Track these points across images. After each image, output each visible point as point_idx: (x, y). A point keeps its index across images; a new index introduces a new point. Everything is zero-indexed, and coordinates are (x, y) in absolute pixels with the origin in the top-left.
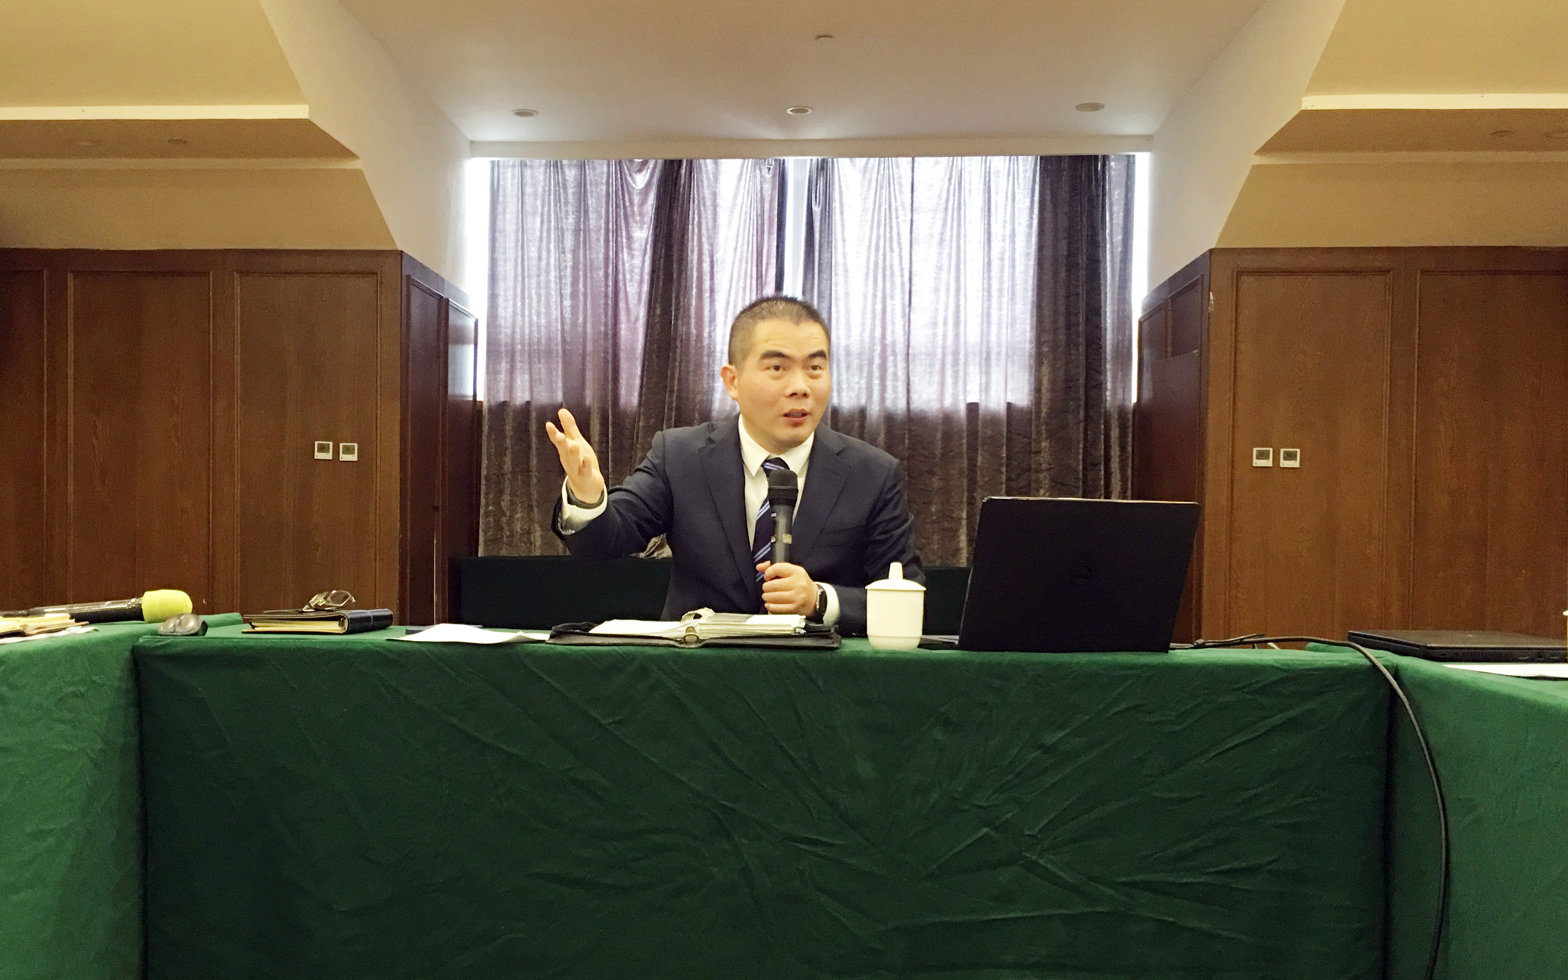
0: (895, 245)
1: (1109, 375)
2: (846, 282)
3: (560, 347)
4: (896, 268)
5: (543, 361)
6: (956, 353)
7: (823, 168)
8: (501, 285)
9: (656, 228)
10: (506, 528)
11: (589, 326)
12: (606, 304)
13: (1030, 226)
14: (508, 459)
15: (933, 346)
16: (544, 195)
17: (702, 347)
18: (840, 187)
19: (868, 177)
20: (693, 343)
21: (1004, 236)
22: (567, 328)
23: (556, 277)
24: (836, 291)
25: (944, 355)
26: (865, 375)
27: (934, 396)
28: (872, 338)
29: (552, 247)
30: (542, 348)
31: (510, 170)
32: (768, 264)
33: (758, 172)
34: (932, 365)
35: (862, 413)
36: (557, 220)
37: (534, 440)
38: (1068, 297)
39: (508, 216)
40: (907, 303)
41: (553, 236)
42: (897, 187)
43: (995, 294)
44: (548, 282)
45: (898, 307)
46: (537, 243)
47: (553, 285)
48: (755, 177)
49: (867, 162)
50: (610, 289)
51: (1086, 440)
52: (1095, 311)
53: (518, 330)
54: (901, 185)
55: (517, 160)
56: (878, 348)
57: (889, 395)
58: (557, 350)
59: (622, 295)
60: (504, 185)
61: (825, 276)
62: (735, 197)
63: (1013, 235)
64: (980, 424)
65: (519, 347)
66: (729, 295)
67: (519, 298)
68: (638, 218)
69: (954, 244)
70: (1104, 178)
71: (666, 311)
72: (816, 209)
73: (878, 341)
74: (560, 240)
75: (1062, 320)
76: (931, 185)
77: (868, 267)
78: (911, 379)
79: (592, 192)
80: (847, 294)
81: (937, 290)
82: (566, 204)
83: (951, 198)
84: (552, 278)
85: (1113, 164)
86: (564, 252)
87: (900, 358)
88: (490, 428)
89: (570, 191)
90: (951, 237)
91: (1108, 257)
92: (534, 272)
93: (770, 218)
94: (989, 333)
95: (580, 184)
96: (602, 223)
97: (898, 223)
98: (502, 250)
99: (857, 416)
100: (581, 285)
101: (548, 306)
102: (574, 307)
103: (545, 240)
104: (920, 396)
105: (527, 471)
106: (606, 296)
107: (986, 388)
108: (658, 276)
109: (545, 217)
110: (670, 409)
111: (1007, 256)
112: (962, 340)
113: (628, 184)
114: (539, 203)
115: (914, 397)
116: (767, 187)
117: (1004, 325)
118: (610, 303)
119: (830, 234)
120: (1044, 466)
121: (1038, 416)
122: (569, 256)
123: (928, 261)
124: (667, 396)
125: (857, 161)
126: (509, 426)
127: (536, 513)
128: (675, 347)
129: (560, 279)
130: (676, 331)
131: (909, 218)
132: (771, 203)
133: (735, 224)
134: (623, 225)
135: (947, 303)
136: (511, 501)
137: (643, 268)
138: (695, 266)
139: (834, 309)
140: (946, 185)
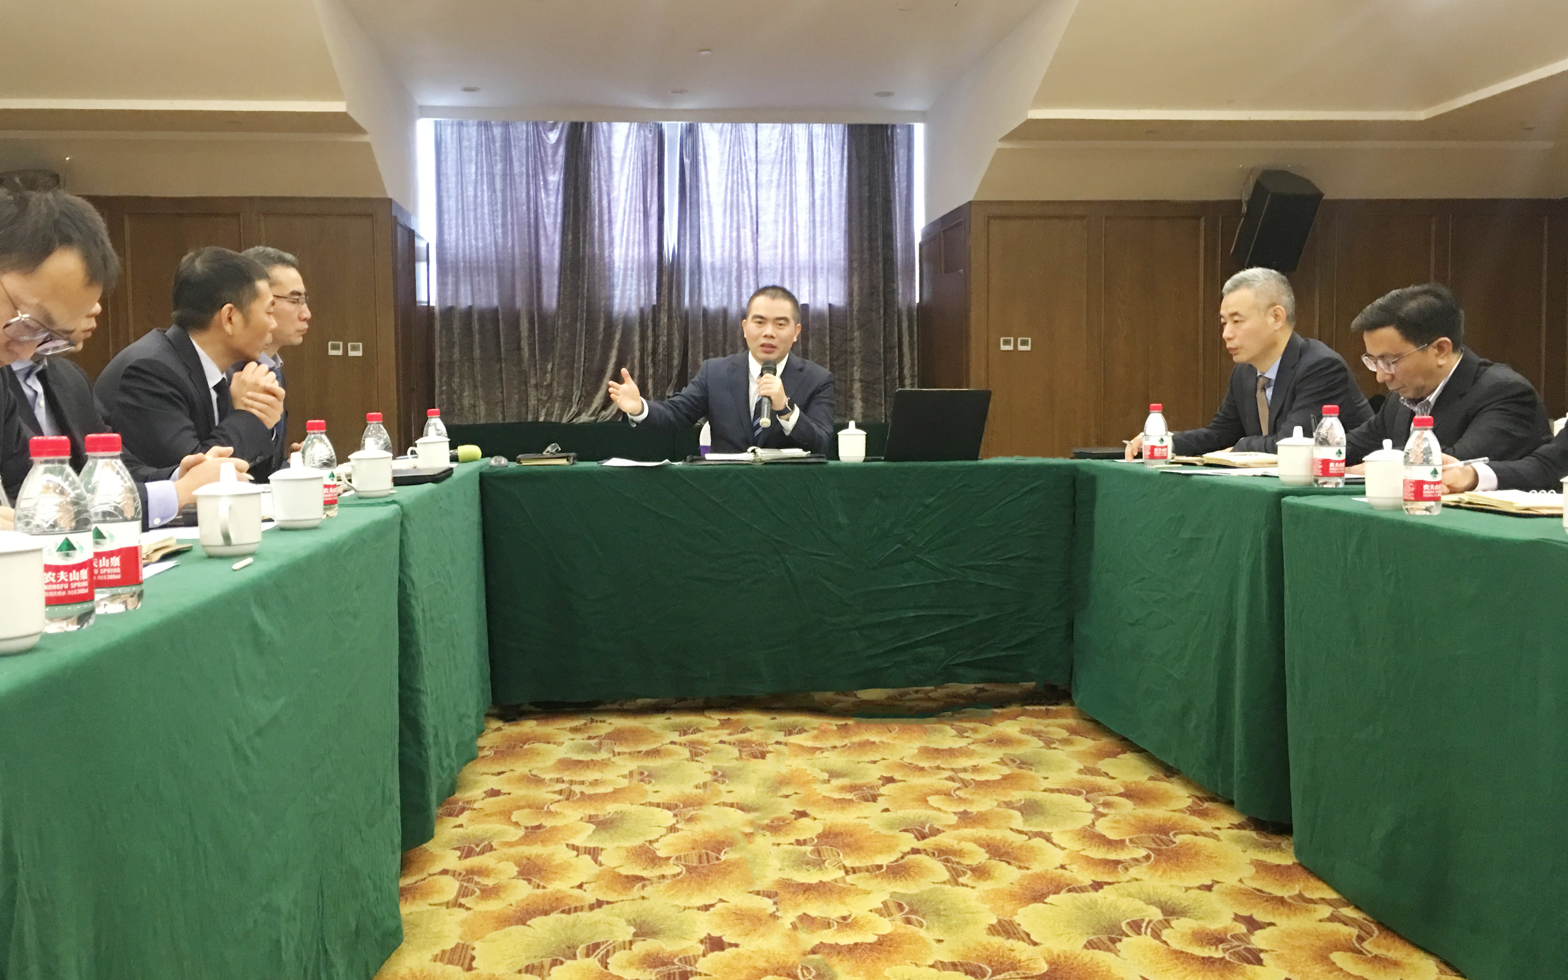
0: (745, 188)
1: (900, 283)
2: (710, 215)
3: (494, 264)
4: (747, 206)
5: (481, 275)
6: (792, 268)
7: (691, 131)
8: (446, 216)
9: (565, 174)
10: (457, 403)
11: (516, 248)
12: (529, 232)
13: (842, 175)
14: (456, 350)
15: (775, 263)
16: (477, 147)
17: (604, 264)
18: (703, 144)
19: (723, 137)
20: (597, 261)
21: (823, 182)
23: (489, 210)
24: (703, 222)
25: (783, 269)
26: (726, 284)
28: (731, 257)
29: (485, 187)
30: (481, 265)
31: (449, 128)
32: (651, 202)
33: (642, 132)
34: (774, 277)
35: (725, 311)
36: (488, 167)
37: (477, 338)
38: (870, 227)
39: (449, 163)
40: (755, 231)
41: (485, 179)
42: (745, 145)
43: (818, 224)
44: (483, 214)
45: (749, 234)
46: (473, 185)
47: (486, 217)
48: (639, 136)
49: (722, 127)
50: (532, 220)
51: (885, 330)
52: (889, 238)
53: (461, 251)
54: (748, 143)
55: (456, 120)
56: (735, 265)
58: (492, 267)
59: (541, 225)
60: (445, 140)
61: (695, 211)
62: (625, 151)
63: (830, 181)
64: (810, 320)
65: (462, 264)
66: (623, 225)
67: (460, 227)
68: (551, 166)
69: (788, 188)
70: (893, 141)
71: (576, 237)
72: (687, 161)
73: (735, 259)
74: (492, 183)
75: (866, 244)
76: (770, 144)
77: (726, 204)
79: (515, 145)
80: (711, 225)
81: (776, 221)
82: (495, 154)
83: (785, 154)
84: (486, 211)
85: (898, 131)
86: (494, 191)
87: (751, 271)
88: (441, 328)
89: (498, 145)
90: (786, 182)
91: (897, 198)
92: (472, 207)
93: (652, 167)
94: (815, 252)
95: (506, 139)
96: (524, 168)
98: (445, 190)
99: (721, 315)
100: (509, 217)
101: (483, 232)
102: (505, 234)
103: (479, 182)
105: (472, 360)
106: (529, 226)
107: (814, 293)
108: (569, 211)
109: (479, 164)
110: (582, 311)
111: (826, 197)
112: (796, 258)
113: (543, 141)
114: (474, 153)
116: (649, 143)
117: (825, 247)
118: (532, 230)
119: (697, 180)
120: (857, 350)
121: (851, 315)
122: (499, 194)
123: (769, 200)
124: (579, 301)
125: (715, 125)
126: (456, 325)
127: (480, 391)
128: (584, 264)
129: (493, 212)
130: (584, 252)
131: (754, 167)
132: (652, 156)
133: (626, 171)
134: (540, 171)
135: (784, 231)
136: (460, 382)
137: (556, 204)
138: (596, 203)
139: (702, 236)
140: (781, 144)
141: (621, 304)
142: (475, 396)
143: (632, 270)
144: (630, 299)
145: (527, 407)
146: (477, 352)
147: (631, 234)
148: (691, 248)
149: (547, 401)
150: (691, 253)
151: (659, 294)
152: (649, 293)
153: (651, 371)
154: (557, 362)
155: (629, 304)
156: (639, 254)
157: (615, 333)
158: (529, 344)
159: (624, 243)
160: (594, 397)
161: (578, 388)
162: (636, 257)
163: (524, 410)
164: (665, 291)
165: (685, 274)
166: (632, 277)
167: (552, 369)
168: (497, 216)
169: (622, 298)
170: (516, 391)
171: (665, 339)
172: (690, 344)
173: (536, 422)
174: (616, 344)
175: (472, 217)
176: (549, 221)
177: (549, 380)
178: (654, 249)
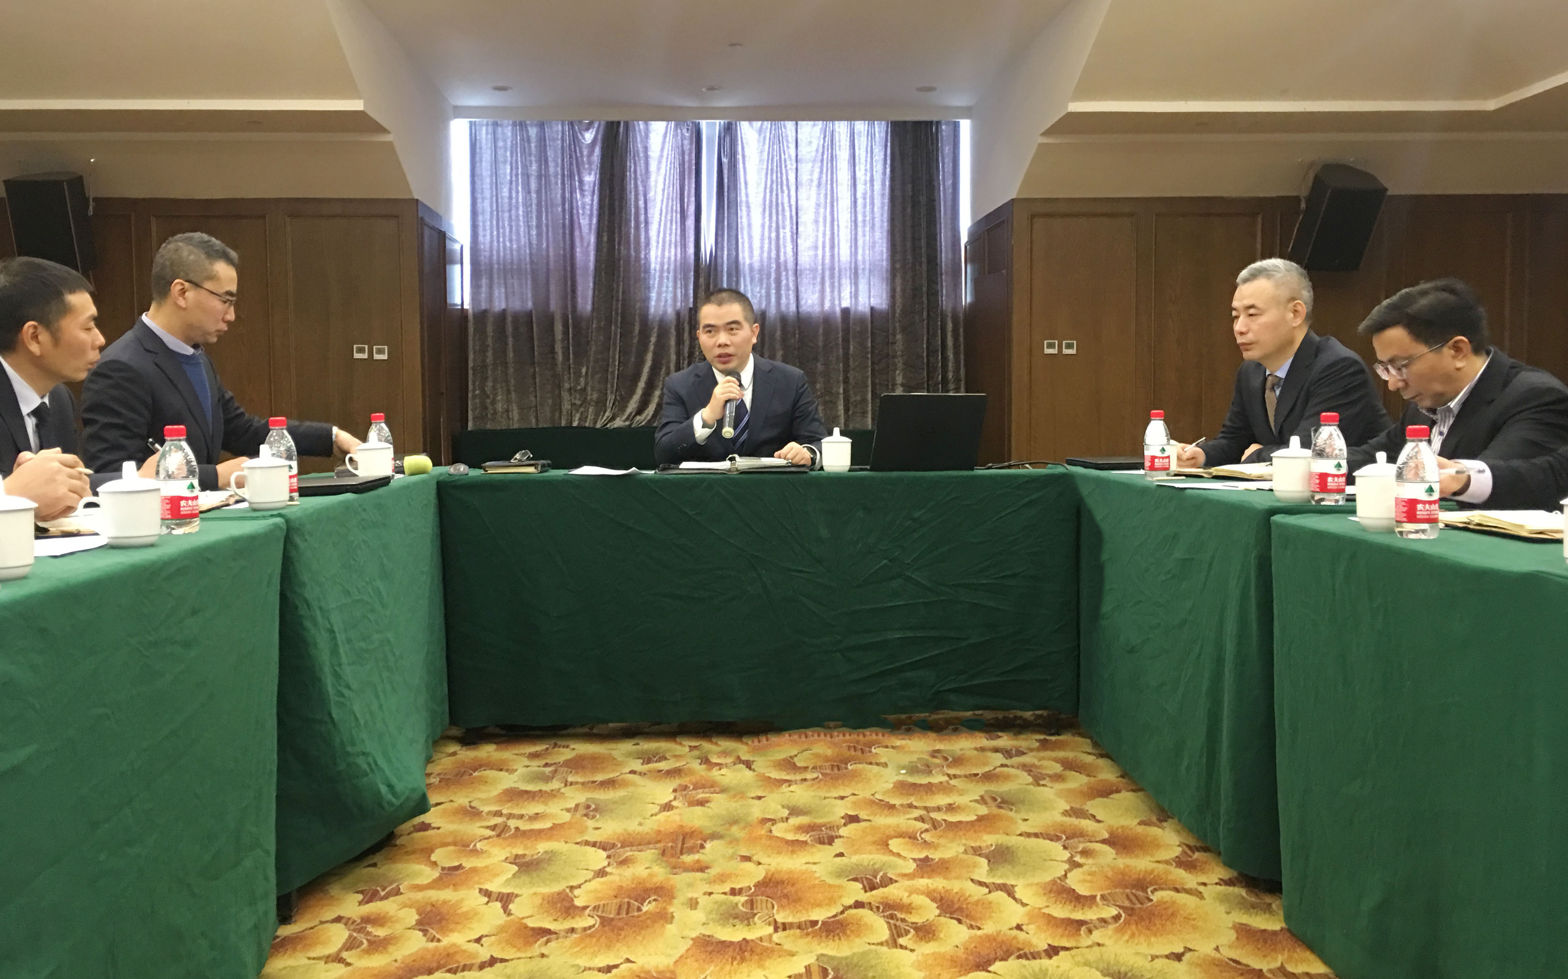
0: (785, 188)
1: (944, 282)
2: (748, 215)
3: (528, 266)
4: (786, 206)
5: (515, 277)
6: (832, 269)
7: (730, 130)
8: (480, 218)
9: (601, 174)
10: (490, 408)
11: (551, 250)
12: (564, 233)
13: (884, 173)
14: (490, 354)
15: (815, 264)
16: (512, 147)
17: (640, 266)
18: (742, 143)
19: (763, 135)
20: (633, 263)
21: (866, 181)
22: (534, 251)
23: (524, 212)
24: (741, 223)
25: (823, 270)
26: (764, 286)
27: (816, 302)
28: (769, 258)
29: (520, 188)
30: (515, 267)
31: (484, 128)
32: (688, 202)
33: (679, 131)
36: (523, 167)
37: (510, 341)
38: (913, 227)
39: (484, 164)
40: (795, 232)
41: (520, 180)
42: (785, 144)
43: (860, 224)
44: (517, 216)
45: (789, 234)
46: (508, 186)
47: (521, 218)
48: (677, 135)
49: (762, 125)
50: (567, 221)
51: (928, 334)
53: (495, 253)
54: (787, 141)
55: (490, 121)
56: (774, 266)
57: (784, 301)
58: (526, 269)
59: (576, 226)
60: (480, 140)
61: (733, 211)
62: (662, 150)
63: (872, 180)
64: (851, 323)
65: (496, 266)
66: (660, 225)
67: (495, 228)
68: (587, 166)
69: (829, 187)
70: (938, 139)
71: (611, 240)
72: (725, 160)
73: (773, 261)
74: (527, 183)
75: (909, 244)
76: (810, 142)
77: (764, 204)
78: (800, 289)
79: (550, 146)
80: (749, 225)
81: (816, 222)
82: (530, 155)
83: (826, 152)
84: (521, 213)
85: (944, 127)
86: (529, 192)
87: (790, 273)
88: (475, 331)
89: (533, 145)
90: (827, 181)
91: (942, 197)
92: (506, 208)
93: (690, 166)
94: (856, 253)
95: (541, 140)
96: (559, 169)
97: (786, 170)
98: (479, 191)
100: (544, 219)
101: (518, 233)
102: (539, 235)
103: (514, 183)
104: (807, 301)
105: (505, 364)
106: (564, 227)
107: (855, 297)
108: (604, 212)
109: (514, 165)
110: (617, 314)
111: (868, 196)
112: (836, 259)
113: (579, 140)
114: (508, 154)
115: (802, 302)
116: (686, 142)
117: (867, 247)
118: (568, 231)
119: (736, 182)
120: (899, 353)
121: (894, 318)
122: (534, 195)
123: (809, 199)
124: (614, 303)
125: (754, 123)
126: (490, 329)
127: (513, 395)
128: (619, 267)
129: (527, 214)
130: (619, 253)
131: (794, 166)
132: (690, 154)
133: (663, 171)
134: (575, 171)
135: (824, 231)
136: (493, 386)
137: (592, 205)
138: (633, 203)
139: (740, 237)
140: (822, 142)
141: (656, 307)
142: (508, 401)
143: (669, 272)
144: (666, 301)
145: (561, 412)
146: (511, 355)
147: (668, 235)
148: (728, 250)
149: (581, 405)
150: (728, 255)
151: (695, 297)
152: (686, 295)
154: (591, 364)
155: (665, 306)
156: (676, 255)
157: (650, 336)
158: (563, 348)
159: (660, 245)
160: (628, 402)
161: (612, 393)
162: (673, 258)
163: (557, 415)
165: (722, 276)
166: (668, 279)
167: (586, 373)
168: (532, 218)
169: (658, 300)
170: (548, 395)
173: (570, 427)
174: (651, 348)
175: (506, 219)
176: (584, 222)
177: (583, 384)
178: (691, 250)
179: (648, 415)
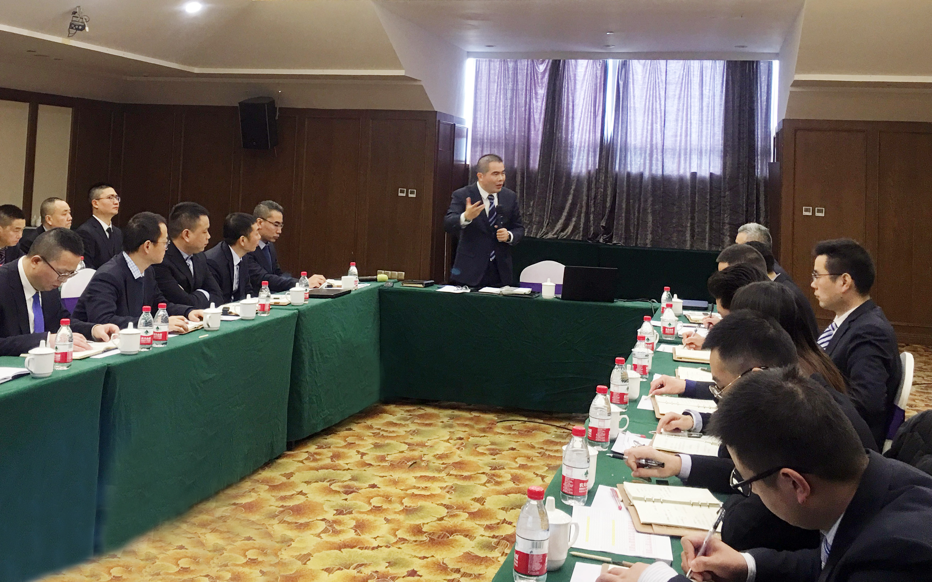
0: (658, 99)
1: (759, 162)
2: (635, 115)
3: (504, 140)
4: (658, 110)
5: (496, 148)
6: (686, 149)
7: (624, 65)
8: (479, 113)
9: (548, 89)
11: (517, 132)
12: (525, 123)
13: (722, 91)
15: (675, 146)
16: (499, 74)
17: (568, 143)
18: (633, 72)
19: (645, 68)
20: (564, 141)
21: (709, 96)
22: (507, 133)
23: (503, 110)
24: (630, 119)
25: (680, 150)
26: (643, 158)
27: (675, 169)
29: (502, 97)
30: (496, 141)
31: (484, 63)
32: (599, 106)
33: (595, 65)
34: (674, 154)
35: (642, 175)
36: (504, 85)
38: (739, 125)
39: (483, 82)
40: (663, 125)
41: (502, 92)
42: (659, 73)
43: (704, 122)
44: (499, 112)
45: (659, 127)
46: (495, 95)
47: (501, 114)
48: (593, 67)
49: (645, 62)
50: (527, 116)
51: (747, 192)
52: (752, 132)
53: (485, 133)
54: (661, 72)
55: (488, 59)
56: (649, 146)
57: (654, 168)
58: (503, 143)
59: (532, 119)
60: (481, 69)
61: (625, 112)
62: (584, 76)
63: (713, 96)
64: (697, 182)
65: (486, 141)
66: (581, 120)
67: (486, 119)
68: (540, 85)
69: (686, 99)
70: (757, 72)
71: (552, 126)
72: (621, 83)
73: (649, 143)
74: (505, 94)
75: (736, 135)
76: (675, 72)
77: (645, 109)
78: (664, 160)
79: (520, 73)
80: (635, 121)
81: (677, 120)
82: (509, 78)
83: (684, 78)
84: (501, 111)
85: (761, 64)
86: (507, 99)
87: (660, 151)
89: (510, 73)
90: (684, 96)
91: (759, 107)
92: (493, 108)
93: (600, 86)
95: (515, 69)
96: (524, 86)
97: (659, 89)
98: (480, 98)
99: (639, 177)
100: (514, 113)
101: (499, 122)
102: (511, 124)
103: (498, 94)
104: (669, 168)
106: (525, 119)
107: (700, 166)
108: (548, 111)
109: (499, 84)
110: (552, 171)
111: (710, 106)
112: (689, 143)
113: (536, 70)
114: (496, 77)
115: (666, 169)
116: (599, 72)
117: (709, 137)
118: (527, 122)
119: (627, 94)
120: (727, 203)
121: (724, 180)
122: (509, 101)
123: (672, 106)
124: (551, 165)
125: (641, 61)
128: (555, 143)
129: (505, 111)
130: (556, 136)
131: (664, 87)
132: (600, 79)
133: (584, 88)
134: (533, 88)
135: (682, 126)
137: (542, 107)
138: (565, 107)
139: (629, 127)
140: (682, 72)
141: (576, 167)
143: (584, 148)
144: (582, 165)
147: (585, 126)
148: (621, 135)
149: (529, 224)
150: (621, 138)
151: (599, 163)
152: (594, 162)
153: (593, 209)
154: (536, 201)
155: (582, 167)
156: (589, 137)
157: (571, 186)
158: (520, 189)
159: (580, 131)
160: (556, 223)
161: (547, 217)
162: (587, 139)
164: (604, 161)
165: (617, 151)
166: (584, 150)
167: (533, 204)
168: (507, 113)
169: (577, 164)
171: (602, 190)
172: (617, 194)
174: (572, 192)
175: (493, 114)
176: (537, 116)
177: (530, 211)
178: (599, 135)
179: (568, 232)
